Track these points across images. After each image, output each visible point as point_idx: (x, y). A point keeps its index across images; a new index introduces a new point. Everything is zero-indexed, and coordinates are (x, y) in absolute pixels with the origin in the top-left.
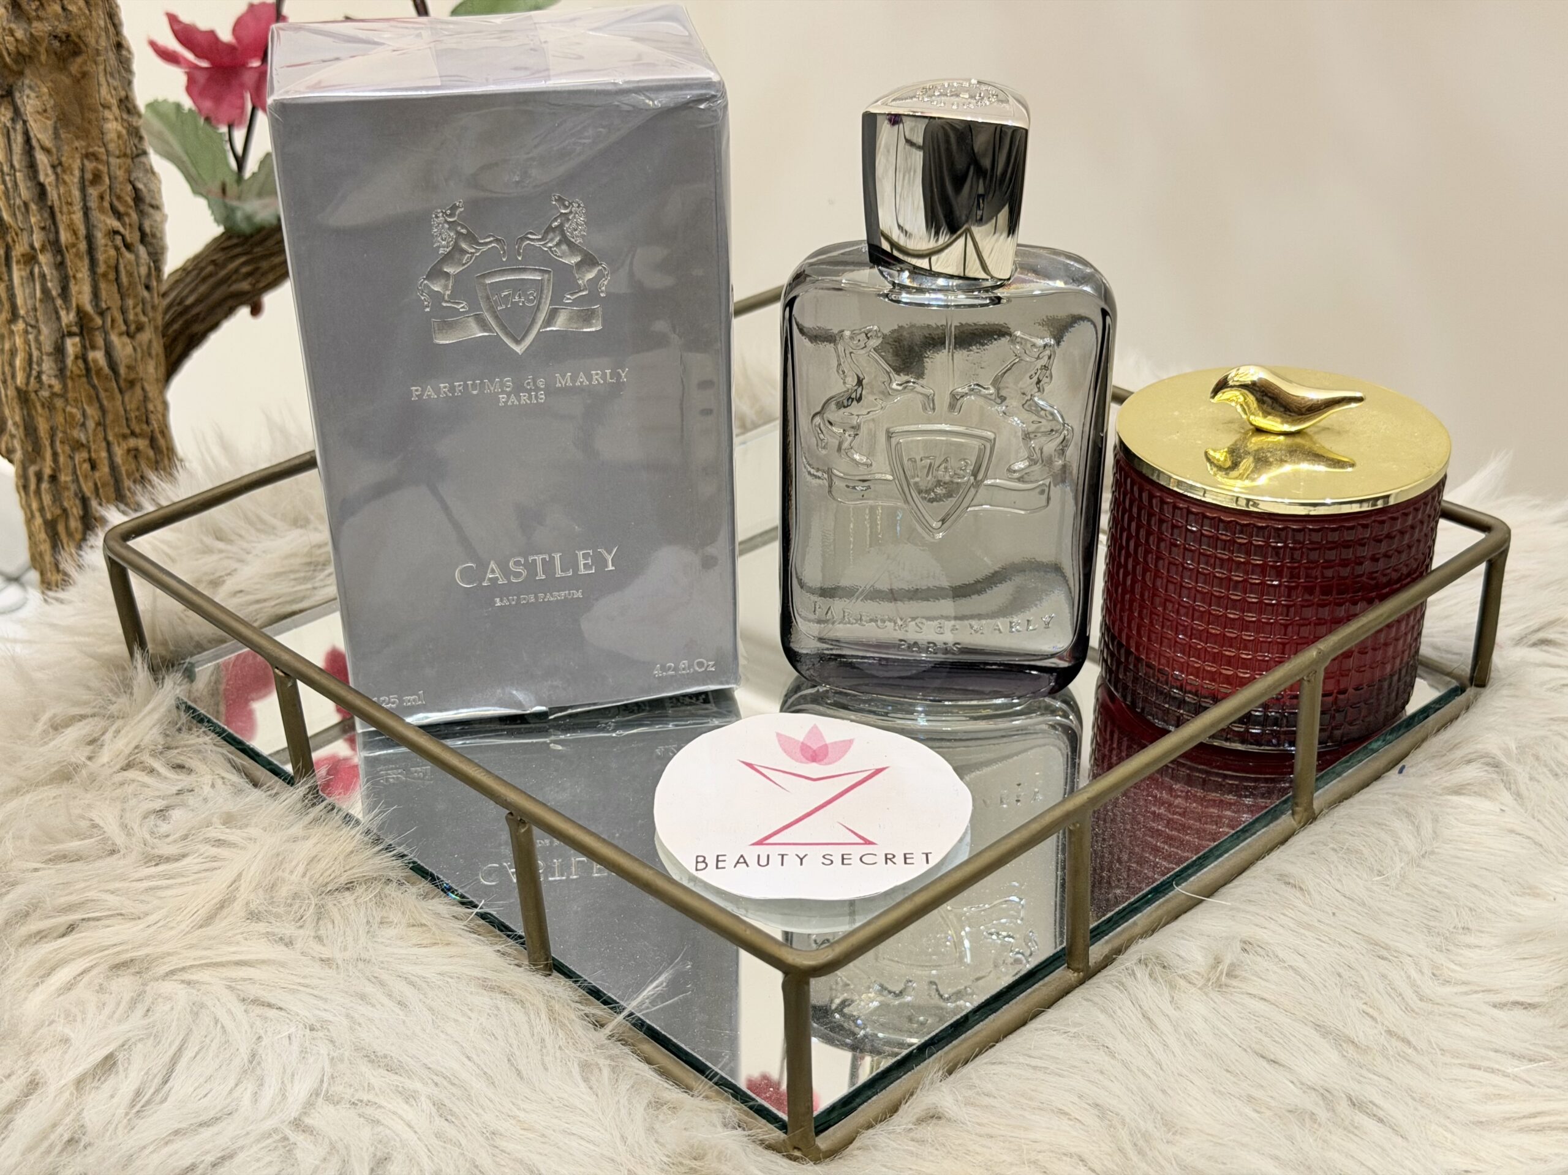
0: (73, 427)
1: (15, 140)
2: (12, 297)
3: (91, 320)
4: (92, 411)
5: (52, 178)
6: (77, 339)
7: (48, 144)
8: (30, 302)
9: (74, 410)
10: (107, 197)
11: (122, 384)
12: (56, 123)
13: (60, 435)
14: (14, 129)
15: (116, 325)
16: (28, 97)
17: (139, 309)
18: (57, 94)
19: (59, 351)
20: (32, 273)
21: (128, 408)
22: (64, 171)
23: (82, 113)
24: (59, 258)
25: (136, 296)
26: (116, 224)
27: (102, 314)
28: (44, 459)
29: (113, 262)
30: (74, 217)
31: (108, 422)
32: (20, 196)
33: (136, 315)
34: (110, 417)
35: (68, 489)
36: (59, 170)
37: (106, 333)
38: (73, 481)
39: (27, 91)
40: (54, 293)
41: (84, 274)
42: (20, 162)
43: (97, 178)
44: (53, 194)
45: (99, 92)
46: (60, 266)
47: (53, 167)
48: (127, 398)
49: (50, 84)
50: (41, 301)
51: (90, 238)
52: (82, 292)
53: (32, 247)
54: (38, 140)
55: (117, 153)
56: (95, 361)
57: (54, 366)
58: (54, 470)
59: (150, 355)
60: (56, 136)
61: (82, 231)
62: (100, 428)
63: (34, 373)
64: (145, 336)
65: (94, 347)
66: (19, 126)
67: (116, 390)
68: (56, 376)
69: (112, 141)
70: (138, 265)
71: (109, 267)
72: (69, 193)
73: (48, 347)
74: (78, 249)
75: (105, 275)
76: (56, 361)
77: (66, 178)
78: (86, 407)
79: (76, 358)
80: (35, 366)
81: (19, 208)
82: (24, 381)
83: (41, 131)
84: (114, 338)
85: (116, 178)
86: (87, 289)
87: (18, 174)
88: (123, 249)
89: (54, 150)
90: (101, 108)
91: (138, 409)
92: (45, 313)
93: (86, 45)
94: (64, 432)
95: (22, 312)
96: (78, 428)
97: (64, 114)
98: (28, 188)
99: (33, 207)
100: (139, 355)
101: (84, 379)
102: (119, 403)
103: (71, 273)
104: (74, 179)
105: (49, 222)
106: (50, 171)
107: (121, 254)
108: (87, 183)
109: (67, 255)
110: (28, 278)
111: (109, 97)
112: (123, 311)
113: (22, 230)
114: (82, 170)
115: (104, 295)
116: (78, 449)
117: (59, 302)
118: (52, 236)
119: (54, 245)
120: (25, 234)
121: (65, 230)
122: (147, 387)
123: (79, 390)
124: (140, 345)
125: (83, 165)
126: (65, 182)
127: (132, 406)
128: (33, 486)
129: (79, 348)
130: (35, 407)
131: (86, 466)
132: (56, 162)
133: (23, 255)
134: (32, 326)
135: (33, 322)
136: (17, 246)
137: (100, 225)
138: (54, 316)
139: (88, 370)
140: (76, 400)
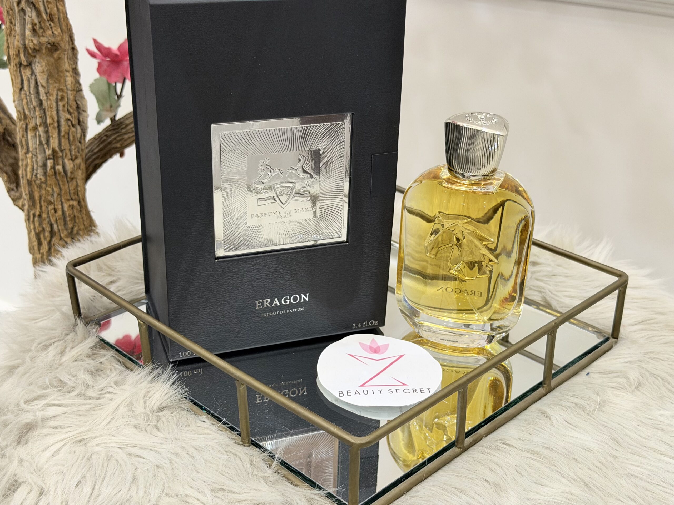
0: (48, 195)
1: (32, 82)
2: (27, 144)
3: (58, 153)
4: (56, 190)
5: (45, 98)
6: (52, 161)
7: (44, 84)
8: (34, 146)
9: (49, 189)
10: (66, 106)
11: (69, 179)
12: (48, 77)
13: (43, 198)
14: (31, 78)
15: (67, 156)
16: (37, 66)
17: (76, 150)
18: (49, 65)
19: (45, 165)
20: (36, 134)
21: (70, 189)
22: (50, 95)
23: (58, 73)
24: (46, 129)
25: (75, 145)
26: (69, 116)
27: (62, 151)
28: (36, 208)
29: (67, 131)
30: (53, 113)
31: (62, 194)
32: (32, 104)
33: (75, 152)
34: (63, 192)
35: (45, 219)
36: (48, 95)
37: (63, 159)
38: (47, 217)
39: (37, 64)
40: (44, 142)
41: (55, 135)
42: (33, 91)
43: (62, 98)
44: (45, 104)
45: (65, 66)
46: (47, 132)
47: (46, 93)
48: (70, 185)
49: (46, 61)
50: (39, 145)
51: (58, 122)
52: (54, 143)
53: (36, 124)
54: (41, 83)
55: (71, 89)
56: (58, 170)
57: (42, 171)
58: (40, 212)
59: (79, 168)
60: (48, 81)
61: (56, 119)
62: (59, 196)
63: (34, 174)
64: (78, 161)
65: (58, 164)
66: (33, 77)
67: (66, 182)
68: (43, 175)
69: (69, 84)
70: (77, 133)
71: (66, 133)
72: (52, 103)
73: (40, 164)
74: (54, 126)
75: (64, 136)
76: (43, 169)
77: (51, 98)
78: (54, 188)
79: (51, 168)
80: (35, 171)
81: (32, 109)
82: (30, 177)
83: (42, 80)
84: (66, 161)
85: (70, 99)
86: (56, 141)
87: (32, 96)
88: (71, 127)
89: (47, 87)
90: (65, 72)
91: (74, 189)
92: (40, 150)
93: (60, 46)
94: (45, 197)
95: (31, 149)
96: (50, 196)
97: (51, 73)
98: (36, 102)
99: (37, 109)
100: (76, 168)
101: (54, 177)
102: (67, 187)
103: (51, 135)
104: (53, 98)
105: (43, 115)
106: (44, 95)
107: (71, 128)
108: (59, 100)
109: (50, 128)
110: (34, 137)
111: (68, 68)
112: (70, 150)
113: (32, 117)
114: (57, 95)
115: (63, 144)
116: (50, 204)
117: (45, 146)
118: (44, 120)
119: (45, 124)
120: (34, 119)
121: (49, 118)
122: (78, 181)
123: (52, 181)
124: (76, 164)
125: (57, 93)
126: (50, 100)
127: (72, 188)
128: (31, 219)
129: (52, 164)
130: (34, 187)
131: (53, 211)
132: (47, 92)
133: (33, 127)
134: (35, 156)
135: (35, 154)
136: (30, 124)
137: (63, 117)
138: (43, 152)
139: (55, 173)
140: (50, 185)
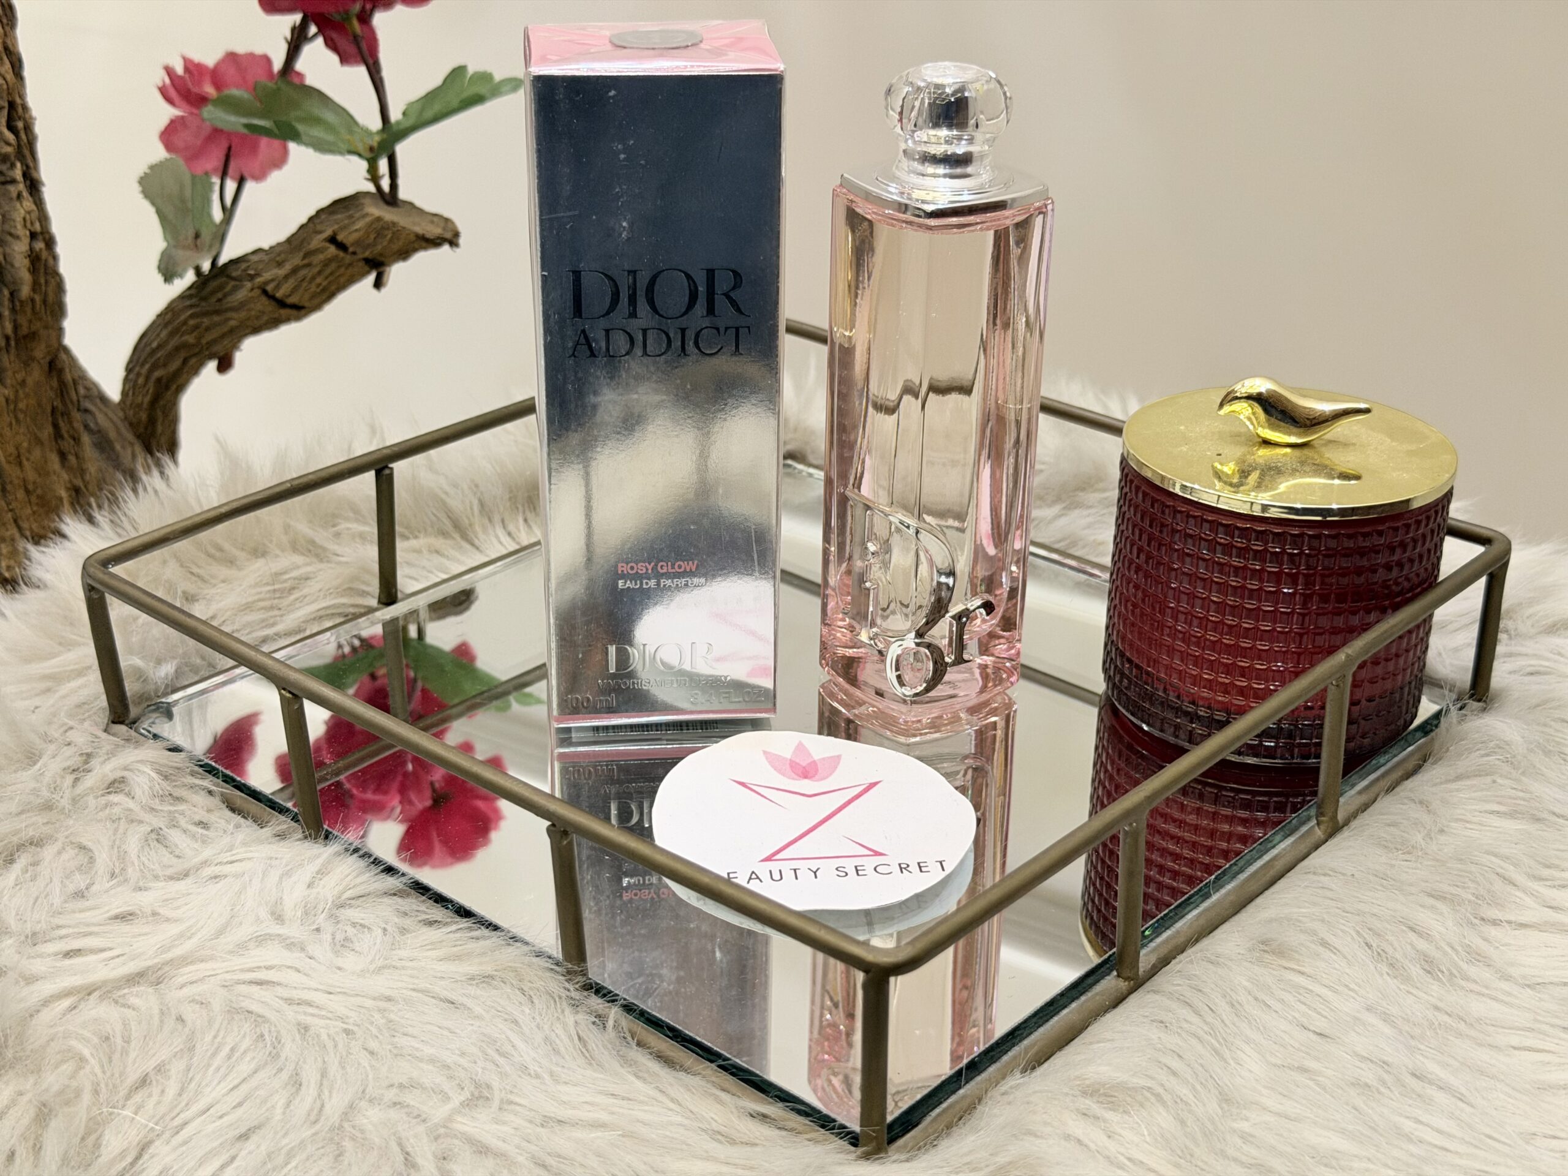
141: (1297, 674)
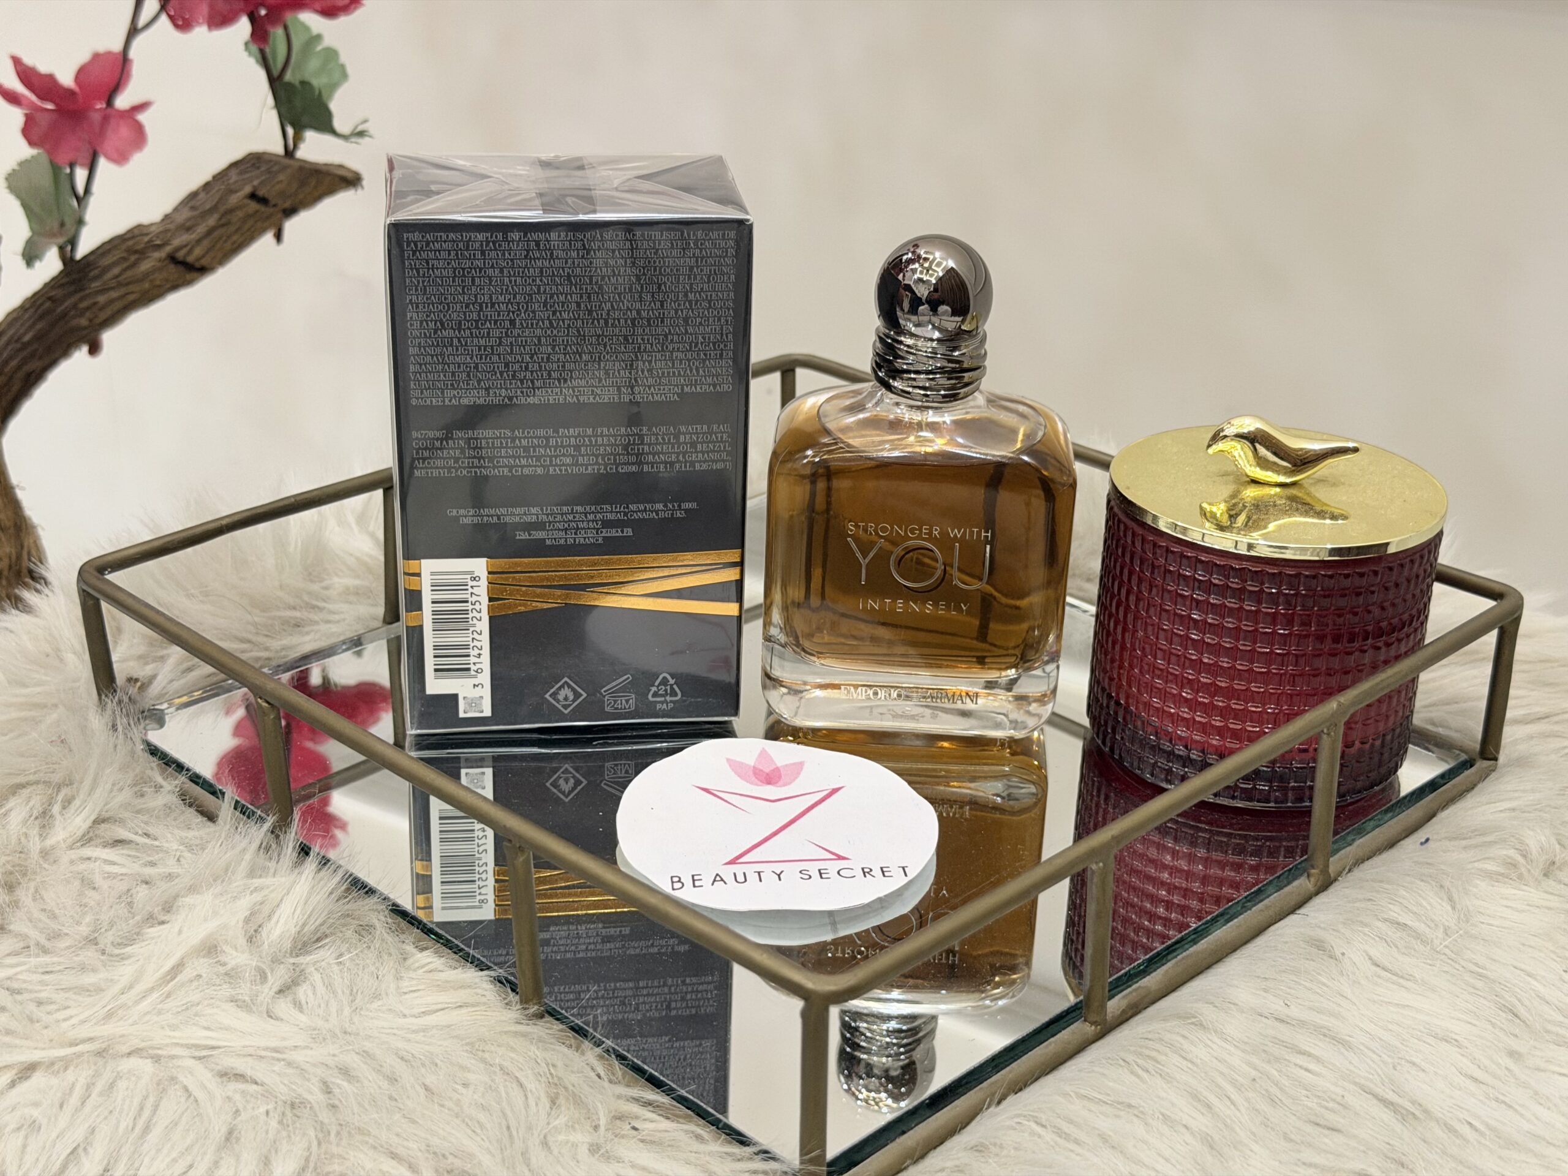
141: (1290, 717)
